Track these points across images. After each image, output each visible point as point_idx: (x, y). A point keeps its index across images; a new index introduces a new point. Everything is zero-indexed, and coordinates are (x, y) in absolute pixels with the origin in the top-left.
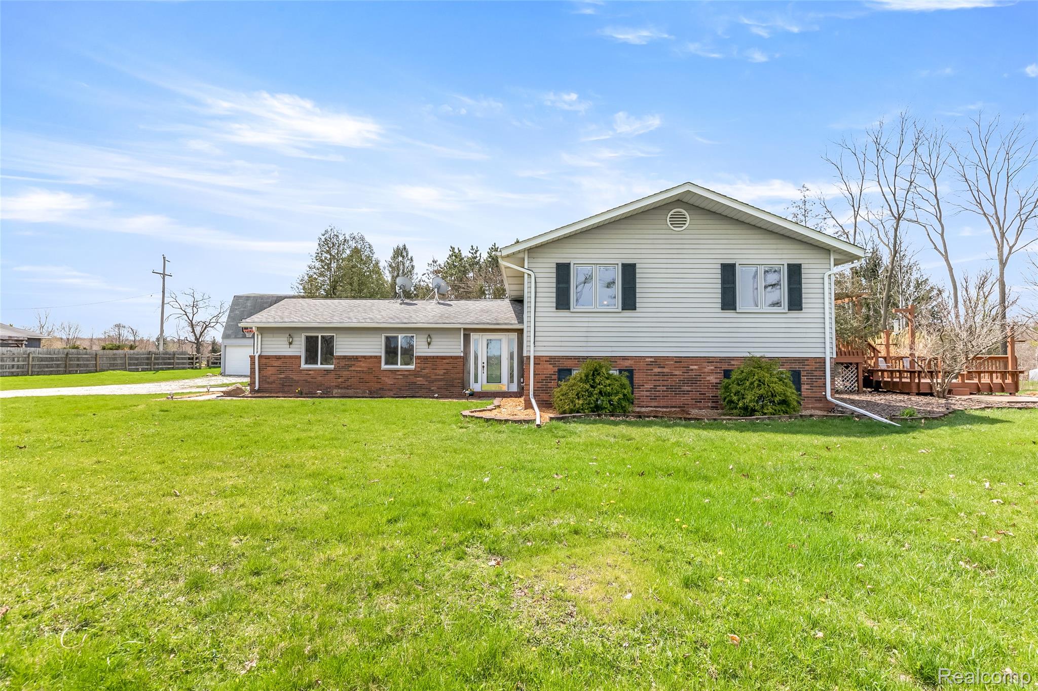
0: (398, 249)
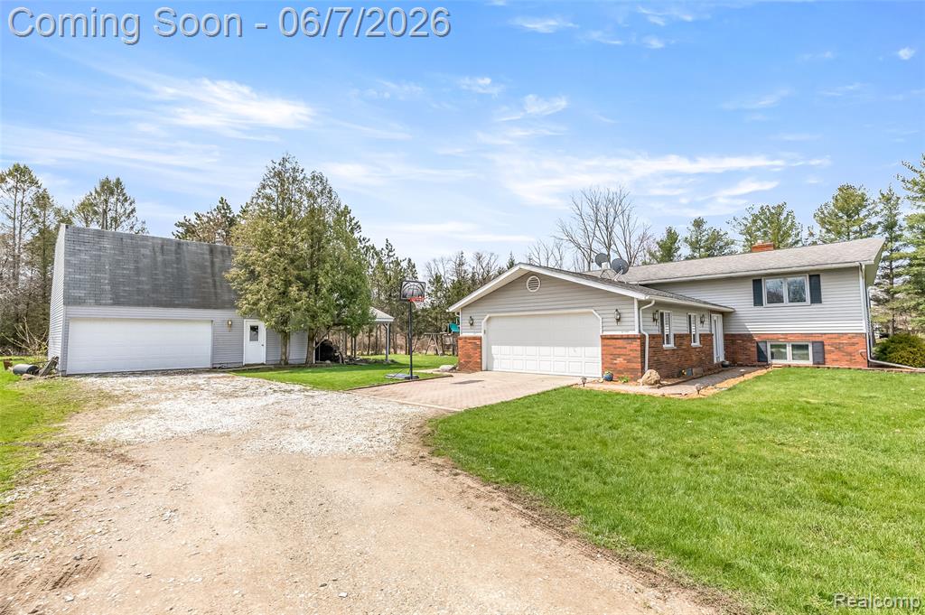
0: (108, 181)
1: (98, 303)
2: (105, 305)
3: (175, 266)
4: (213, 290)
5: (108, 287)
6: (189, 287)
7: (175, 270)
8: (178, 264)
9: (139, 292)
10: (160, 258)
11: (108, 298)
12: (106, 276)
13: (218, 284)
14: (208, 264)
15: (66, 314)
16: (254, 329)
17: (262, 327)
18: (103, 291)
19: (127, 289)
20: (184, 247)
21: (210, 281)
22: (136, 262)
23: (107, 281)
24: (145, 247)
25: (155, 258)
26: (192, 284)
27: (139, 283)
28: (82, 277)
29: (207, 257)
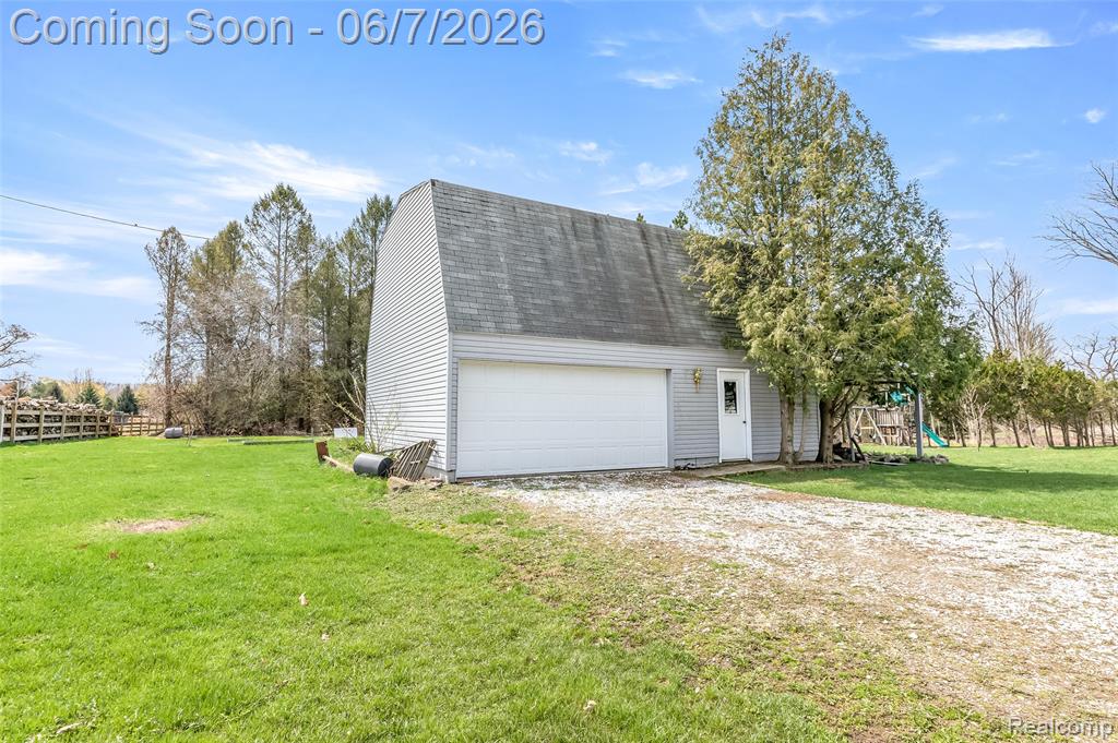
1: (501, 330)
2: (512, 332)
3: (598, 260)
4: (662, 309)
5: (510, 298)
6: (628, 301)
7: (600, 269)
8: (602, 257)
9: (557, 308)
10: (574, 247)
11: (513, 320)
12: (503, 275)
13: (667, 296)
14: (644, 258)
15: (453, 350)
16: (730, 387)
17: (743, 381)
18: (503, 304)
19: (538, 301)
20: (604, 226)
21: (654, 290)
22: (543, 251)
23: (506, 286)
24: (549, 223)
25: (567, 246)
26: (631, 297)
27: (554, 291)
28: (468, 276)
29: (640, 245)
